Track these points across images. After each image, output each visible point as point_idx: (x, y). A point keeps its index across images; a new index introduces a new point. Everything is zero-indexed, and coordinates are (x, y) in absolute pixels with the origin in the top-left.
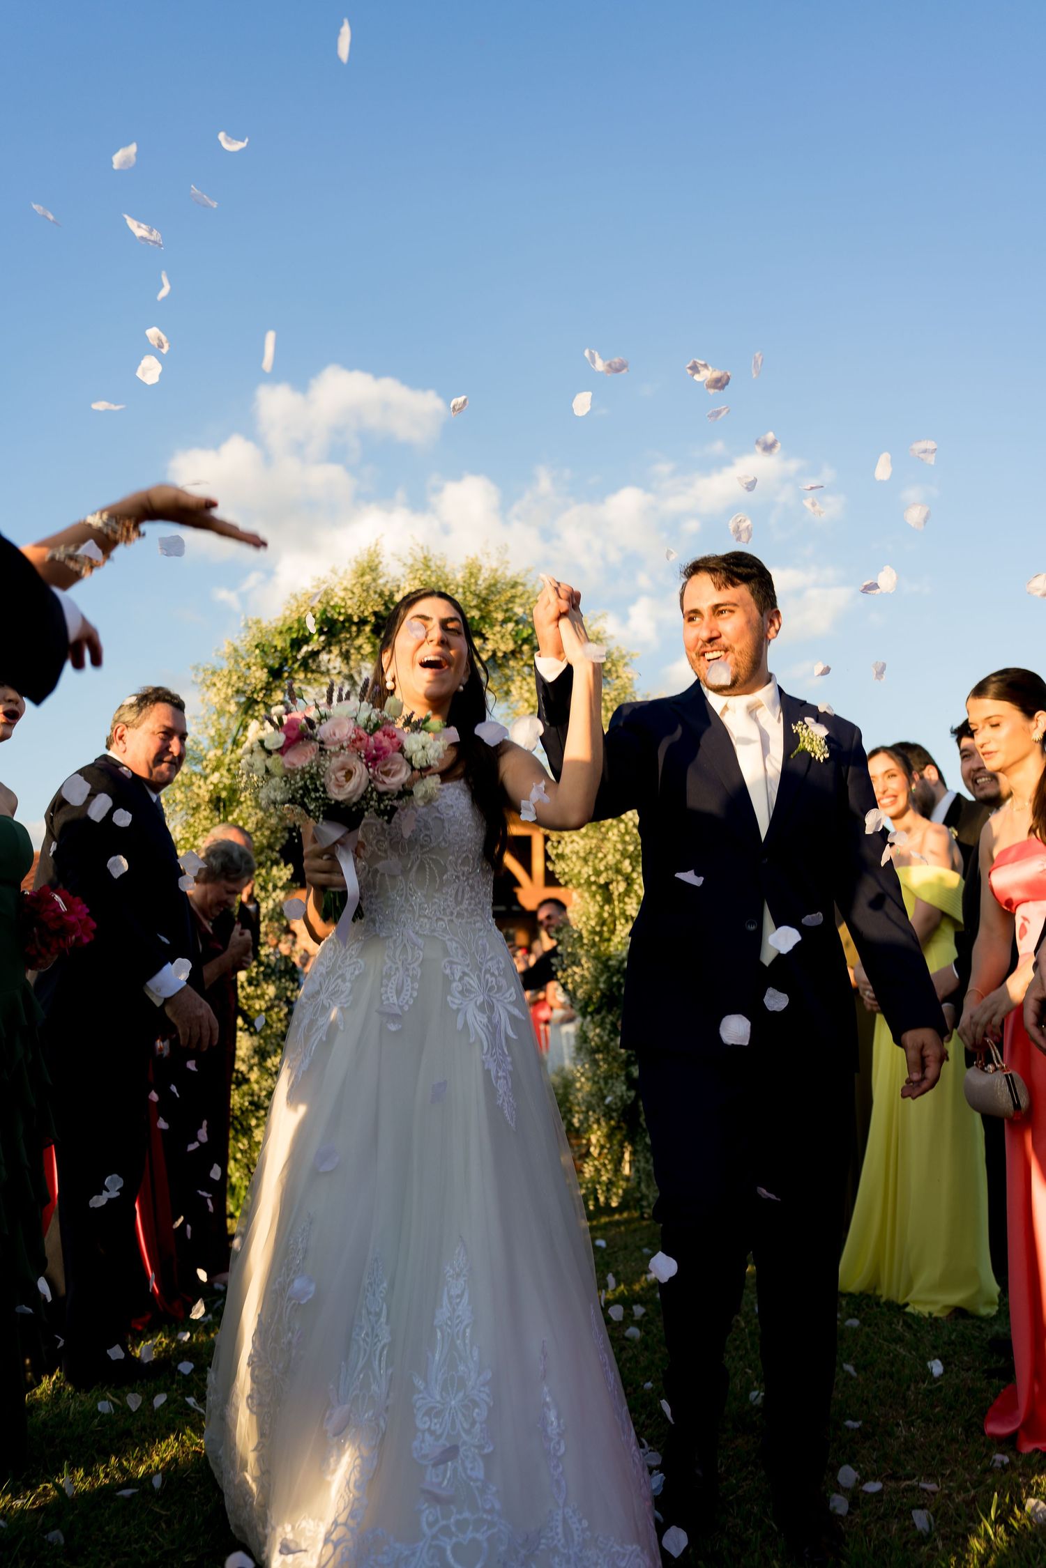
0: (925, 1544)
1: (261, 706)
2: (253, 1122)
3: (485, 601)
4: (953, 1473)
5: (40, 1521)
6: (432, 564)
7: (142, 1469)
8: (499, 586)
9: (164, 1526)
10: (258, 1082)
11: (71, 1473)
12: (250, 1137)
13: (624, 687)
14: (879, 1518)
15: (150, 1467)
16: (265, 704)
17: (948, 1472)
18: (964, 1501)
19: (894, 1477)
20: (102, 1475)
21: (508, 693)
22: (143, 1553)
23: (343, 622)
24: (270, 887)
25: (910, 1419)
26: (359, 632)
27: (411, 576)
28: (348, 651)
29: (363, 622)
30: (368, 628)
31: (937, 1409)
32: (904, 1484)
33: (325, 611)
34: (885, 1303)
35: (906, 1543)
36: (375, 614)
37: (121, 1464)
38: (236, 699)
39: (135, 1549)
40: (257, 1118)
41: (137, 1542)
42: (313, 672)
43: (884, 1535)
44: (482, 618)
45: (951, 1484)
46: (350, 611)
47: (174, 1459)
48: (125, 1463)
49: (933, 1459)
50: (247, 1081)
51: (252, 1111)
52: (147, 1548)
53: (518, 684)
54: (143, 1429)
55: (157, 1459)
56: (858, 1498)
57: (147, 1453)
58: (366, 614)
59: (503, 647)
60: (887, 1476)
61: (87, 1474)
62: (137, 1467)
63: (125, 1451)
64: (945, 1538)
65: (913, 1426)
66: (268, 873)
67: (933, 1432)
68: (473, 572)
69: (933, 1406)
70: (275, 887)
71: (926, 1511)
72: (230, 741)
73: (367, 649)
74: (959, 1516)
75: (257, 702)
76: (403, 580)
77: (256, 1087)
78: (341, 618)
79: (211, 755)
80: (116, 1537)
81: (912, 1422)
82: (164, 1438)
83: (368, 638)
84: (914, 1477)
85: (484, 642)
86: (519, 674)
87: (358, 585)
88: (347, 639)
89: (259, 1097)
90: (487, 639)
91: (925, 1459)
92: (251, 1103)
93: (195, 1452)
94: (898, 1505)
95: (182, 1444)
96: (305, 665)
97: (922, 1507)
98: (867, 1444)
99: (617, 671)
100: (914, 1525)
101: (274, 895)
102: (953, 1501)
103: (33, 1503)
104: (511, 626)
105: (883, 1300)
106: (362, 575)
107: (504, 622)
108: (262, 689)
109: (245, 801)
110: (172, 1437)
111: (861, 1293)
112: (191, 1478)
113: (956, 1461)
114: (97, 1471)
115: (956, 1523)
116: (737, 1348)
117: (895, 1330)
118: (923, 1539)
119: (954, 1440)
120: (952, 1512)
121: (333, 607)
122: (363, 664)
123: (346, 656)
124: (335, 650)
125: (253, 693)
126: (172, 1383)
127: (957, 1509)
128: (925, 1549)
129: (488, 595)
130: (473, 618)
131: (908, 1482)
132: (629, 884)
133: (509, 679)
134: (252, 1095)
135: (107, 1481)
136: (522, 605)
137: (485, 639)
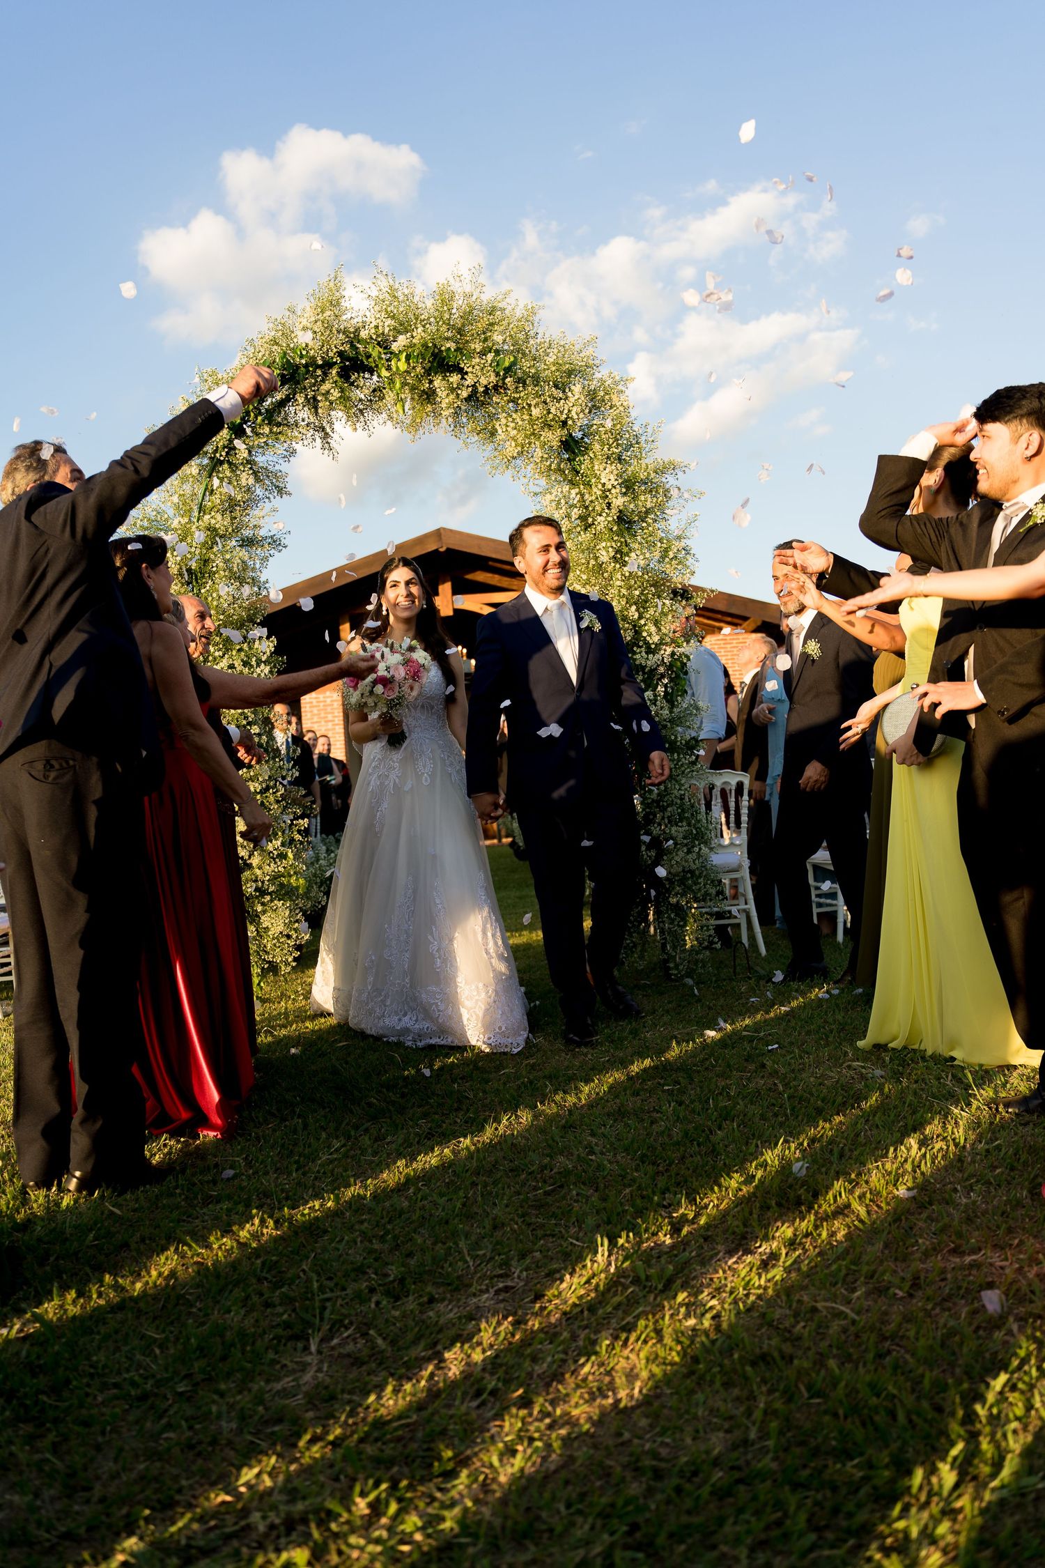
0: (999, 1328)
1: (226, 466)
2: (259, 908)
3: (460, 331)
4: (1021, 1242)
5: (24, 1353)
6: (399, 294)
7: (138, 1285)
8: (475, 312)
9: (157, 1351)
10: (260, 868)
11: (62, 1296)
12: (259, 923)
13: (619, 417)
14: (944, 1300)
15: (147, 1283)
16: (230, 463)
17: (1016, 1241)
18: (1038, 1275)
19: (956, 1251)
20: (95, 1296)
21: (493, 433)
22: (134, 1384)
23: (306, 366)
24: (254, 663)
25: (968, 1183)
26: (325, 374)
27: (377, 308)
28: (314, 398)
29: (328, 365)
30: (334, 372)
31: (998, 1171)
32: (968, 1259)
33: (285, 354)
34: (931, 1057)
35: (978, 1328)
36: (341, 354)
37: (117, 1282)
38: (199, 461)
39: (125, 1379)
40: (263, 904)
41: (128, 1370)
42: (279, 425)
43: (952, 1323)
44: (457, 350)
45: (1022, 1256)
46: (312, 352)
47: (173, 1273)
48: (120, 1281)
49: (998, 1227)
50: (250, 866)
51: (257, 897)
52: (136, 1378)
53: (503, 421)
54: (143, 1240)
55: (154, 1273)
56: (918, 1278)
57: (146, 1267)
58: (331, 354)
59: (484, 381)
60: (949, 1251)
61: (80, 1294)
62: (133, 1283)
63: (122, 1267)
64: (1019, 1319)
65: (972, 1190)
66: (250, 648)
67: (995, 1197)
68: (445, 298)
69: (994, 1168)
70: (259, 662)
71: (997, 1291)
72: (196, 509)
73: (336, 394)
74: (1033, 1292)
75: (221, 463)
76: (368, 314)
77: (258, 872)
78: (303, 361)
79: (175, 524)
80: (105, 1367)
81: (971, 1185)
82: (164, 1249)
83: (335, 382)
84: (980, 1250)
85: (463, 378)
86: (503, 411)
87: (319, 323)
88: (314, 385)
89: (263, 882)
90: (466, 373)
91: (989, 1228)
92: (257, 889)
93: (197, 1263)
94: (965, 1285)
95: (183, 1256)
96: (270, 417)
97: (990, 1286)
98: (924, 1216)
99: (610, 400)
100: (983, 1306)
101: (258, 670)
102: (1025, 1277)
103: (20, 1331)
104: (490, 356)
105: (929, 1052)
106: (322, 312)
107: (483, 353)
108: (224, 447)
109: (218, 571)
110: (172, 1249)
111: (905, 1048)
112: (191, 1294)
113: (1024, 1229)
114: (90, 1291)
115: (1031, 1302)
116: (776, 1115)
117: (945, 1085)
118: (997, 1322)
119: (1019, 1204)
120: (1025, 1289)
121: (293, 350)
122: (333, 413)
123: (313, 404)
124: (300, 399)
125: (216, 451)
126: (176, 1187)
127: (1030, 1285)
128: (998, 1335)
129: (463, 325)
130: (449, 349)
131: (974, 1257)
132: (636, 632)
133: (492, 417)
134: (256, 881)
135: (102, 1302)
136: (503, 333)
137: (463, 373)
